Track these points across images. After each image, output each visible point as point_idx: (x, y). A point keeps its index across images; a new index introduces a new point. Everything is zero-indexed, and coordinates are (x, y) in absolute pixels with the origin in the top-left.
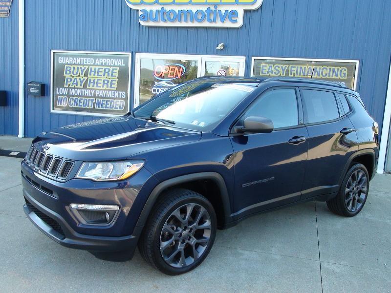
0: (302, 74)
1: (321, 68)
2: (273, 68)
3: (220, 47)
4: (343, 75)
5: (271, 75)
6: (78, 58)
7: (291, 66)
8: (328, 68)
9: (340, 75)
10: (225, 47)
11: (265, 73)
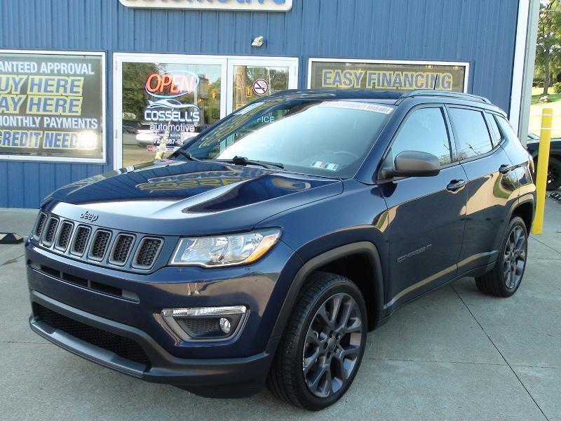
0: (386, 84)
1: (415, 74)
2: (342, 76)
3: (257, 42)
4: (446, 85)
5: (339, 86)
6: (6, 63)
7: (368, 72)
8: (425, 74)
9: (443, 85)
10: (265, 43)
11: (331, 84)
